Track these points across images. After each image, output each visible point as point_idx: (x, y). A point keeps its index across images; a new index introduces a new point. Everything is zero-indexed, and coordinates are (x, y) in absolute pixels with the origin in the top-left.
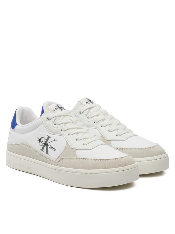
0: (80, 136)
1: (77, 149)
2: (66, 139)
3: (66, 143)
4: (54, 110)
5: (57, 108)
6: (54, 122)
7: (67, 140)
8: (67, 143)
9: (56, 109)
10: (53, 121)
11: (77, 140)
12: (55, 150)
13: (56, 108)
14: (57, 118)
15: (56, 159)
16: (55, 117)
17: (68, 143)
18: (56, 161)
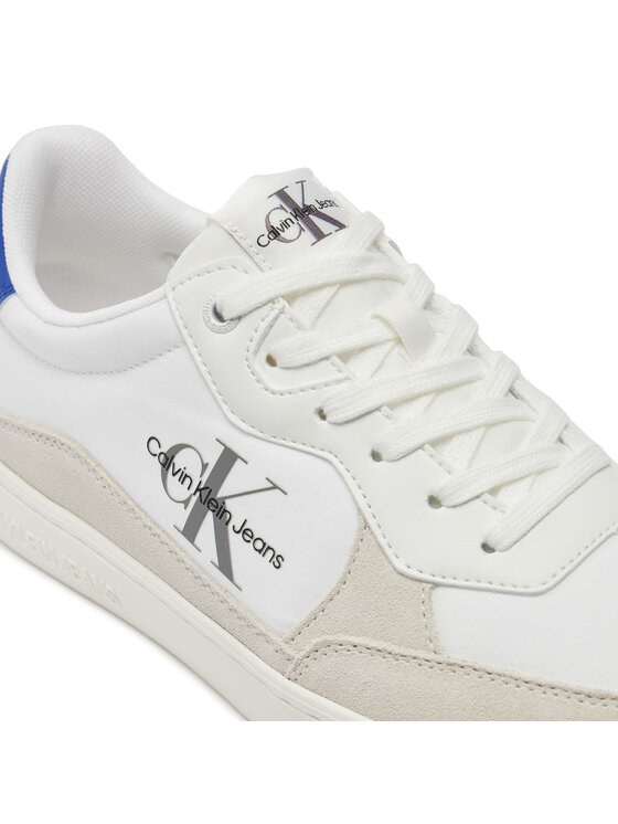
0: (457, 469)
1: (436, 585)
2: (358, 494)
3: (353, 524)
4: (264, 241)
5: (285, 224)
6: (259, 345)
7: (363, 503)
8: (366, 526)
9: (274, 233)
10: (257, 336)
11: (434, 501)
12: (278, 561)
13: (276, 224)
14: (282, 312)
15: (288, 633)
16: (272, 301)
17: (372, 523)
18: (290, 651)
